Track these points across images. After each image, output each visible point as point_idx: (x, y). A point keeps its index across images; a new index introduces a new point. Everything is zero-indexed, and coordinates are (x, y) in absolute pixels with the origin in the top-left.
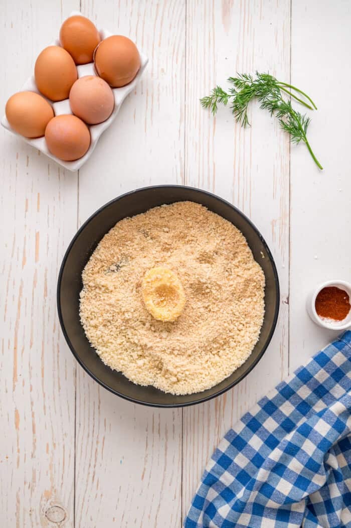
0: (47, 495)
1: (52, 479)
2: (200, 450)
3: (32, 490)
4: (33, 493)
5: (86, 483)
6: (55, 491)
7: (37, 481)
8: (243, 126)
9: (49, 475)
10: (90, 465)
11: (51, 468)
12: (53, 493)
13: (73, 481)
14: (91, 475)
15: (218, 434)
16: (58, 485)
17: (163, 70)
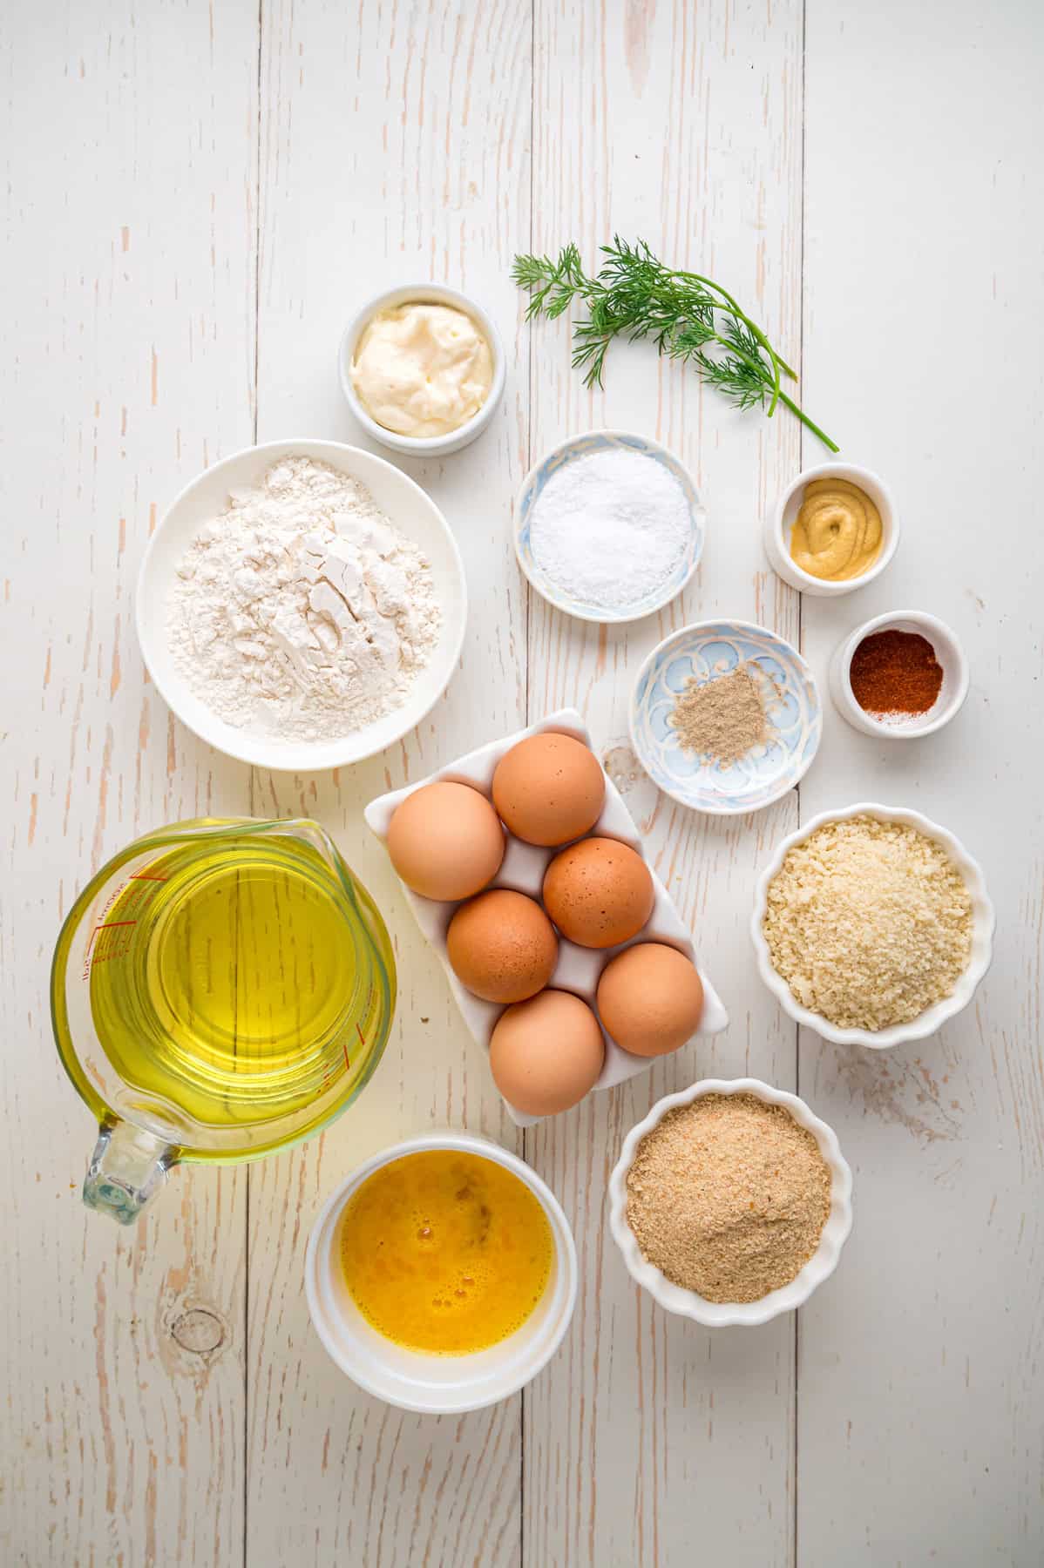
0: (176, 1281)
1: (189, 1242)
2: (571, 1166)
3: (138, 1269)
4: (139, 1277)
5: (276, 1251)
6: (197, 1272)
7: (149, 1245)
8: (588, 382)
9: (181, 1230)
10: (286, 1205)
11: (184, 1214)
12: (192, 1277)
13: (242, 1244)
14: (290, 1230)
15: (616, 1125)
16: (205, 1258)
17: (473, 186)
